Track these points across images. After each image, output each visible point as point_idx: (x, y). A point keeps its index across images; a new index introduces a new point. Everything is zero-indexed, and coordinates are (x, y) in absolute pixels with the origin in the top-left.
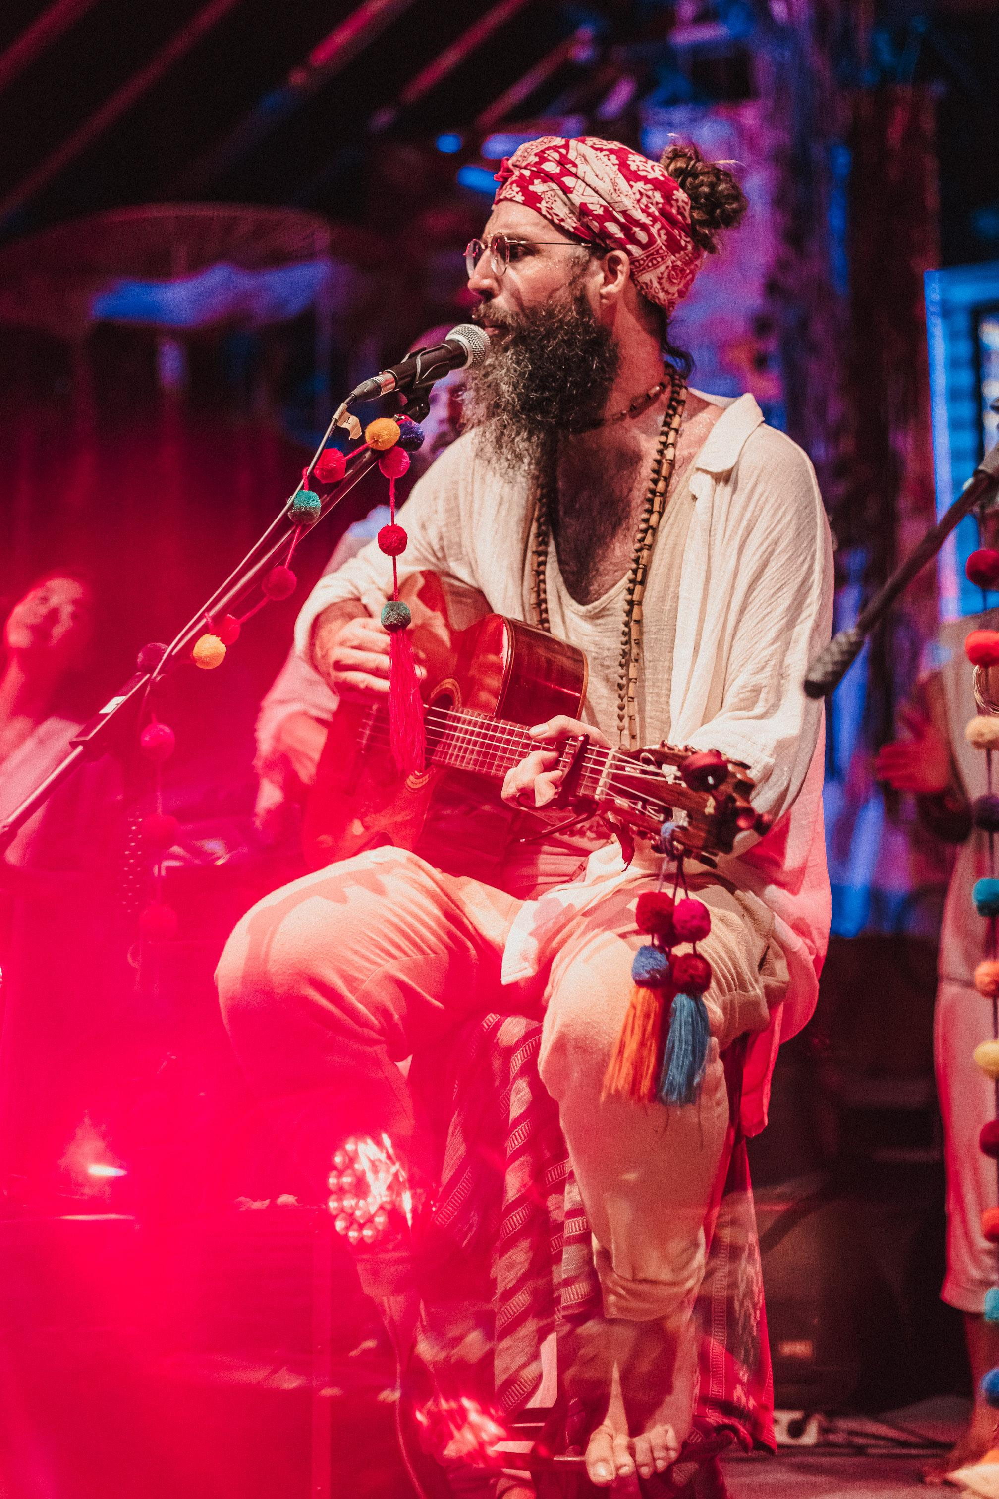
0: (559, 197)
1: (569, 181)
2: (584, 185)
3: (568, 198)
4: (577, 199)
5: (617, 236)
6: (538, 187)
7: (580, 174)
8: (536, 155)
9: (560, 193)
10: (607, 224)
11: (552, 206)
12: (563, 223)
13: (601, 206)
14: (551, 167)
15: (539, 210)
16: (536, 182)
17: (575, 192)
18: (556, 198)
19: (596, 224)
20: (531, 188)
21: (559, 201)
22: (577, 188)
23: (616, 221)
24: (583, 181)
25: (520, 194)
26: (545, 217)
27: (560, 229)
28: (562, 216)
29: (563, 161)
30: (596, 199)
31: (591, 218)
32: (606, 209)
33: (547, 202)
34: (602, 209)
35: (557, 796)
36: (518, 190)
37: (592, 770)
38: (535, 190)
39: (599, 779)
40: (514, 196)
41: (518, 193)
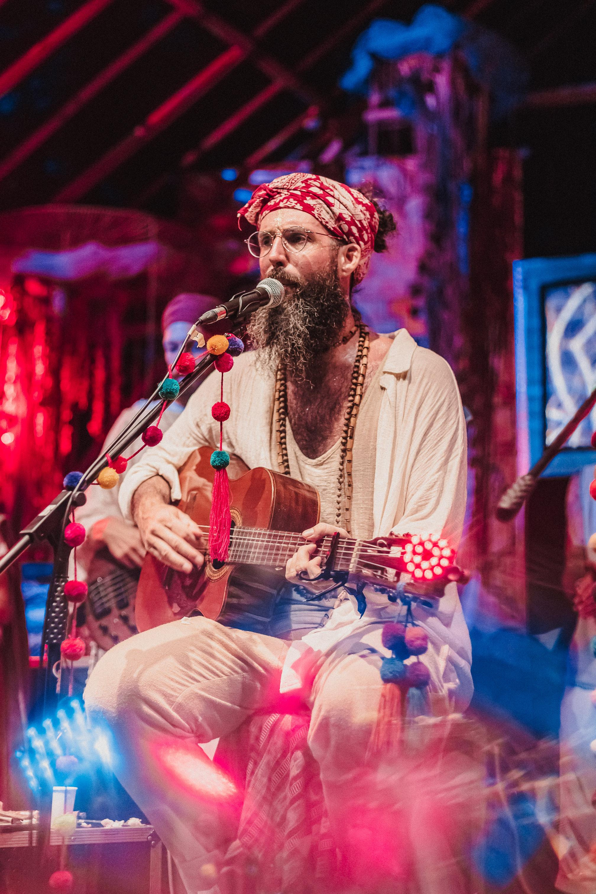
0: (325, 209)
2: (339, 202)
3: (330, 209)
5: (355, 234)
6: (309, 201)
7: (336, 196)
8: (302, 182)
9: (325, 206)
10: (352, 227)
11: (321, 213)
12: (327, 224)
13: (350, 215)
14: (316, 190)
16: (308, 198)
17: (335, 206)
18: (322, 209)
19: (347, 226)
20: (304, 201)
22: (335, 204)
23: (357, 225)
24: (338, 200)
26: (316, 219)
27: (326, 227)
28: (326, 220)
29: (322, 187)
30: (346, 211)
31: (345, 222)
32: (352, 218)
33: (317, 211)
34: (350, 218)
35: (323, 572)
36: (296, 202)
37: (345, 554)
38: (309, 203)
39: (350, 559)
40: (295, 206)
41: (296, 204)
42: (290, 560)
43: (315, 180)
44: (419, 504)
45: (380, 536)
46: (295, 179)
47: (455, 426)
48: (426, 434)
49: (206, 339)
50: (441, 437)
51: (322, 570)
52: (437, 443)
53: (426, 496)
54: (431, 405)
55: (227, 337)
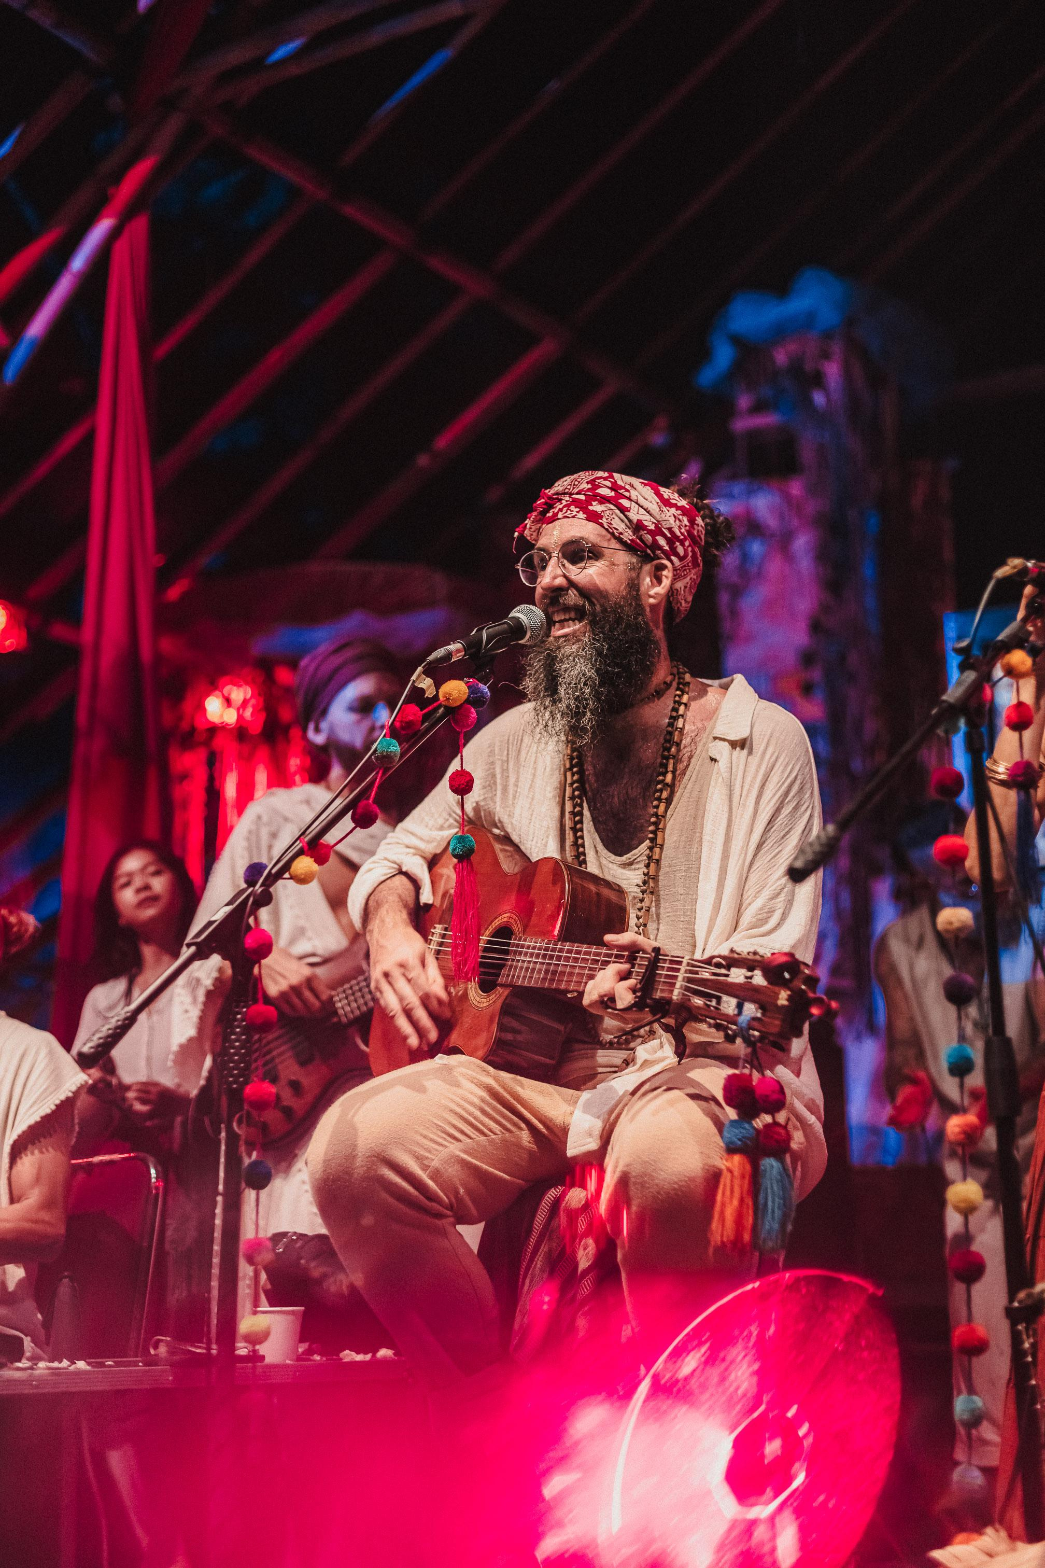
0: (617, 516)
1: (625, 503)
2: (637, 506)
3: (626, 516)
4: (634, 515)
5: (664, 548)
6: (596, 507)
7: (634, 497)
8: (588, 483)
9: (618, 512)
10: (658, 538)
11: (612, 522)
12: (621, 536)
13: (653, 523)
14: (604, 491)
15: (602, 525)
16: (594, 503)
17: (631, 511)
18: (614, 516)
19: (650, 537)
20: (590, 508)
21: (616, 518)
22: (632, 508)
23: (664, 535)
24: (637, 503)
25: (581, 512)
26: (607, 530)
27: (620, 540)
28: (621, 530)
29: (615, 487)
30: (648, 517)
31: (646, 532)
32: (656, 526)
33: (607, 519)
34: (654, 525)
35: (637, 1000)
36: (578, 509)
37: (667, 976)
38: (595, 509)
39: (675, 983)
40: (576, 515)
41: (578, 512)
42: (591, 983)
43: (605, 479)
44: (759, 917)
45: (716, 953)
46: (579, 480)
47: (808, 813)
48: (771, 822)
49: (438, 685)
50: (790, 826)
51: (635, 998)
52: (785, 836)
53: (768, 907)
54: (778, 783)
55: (467, 683)
